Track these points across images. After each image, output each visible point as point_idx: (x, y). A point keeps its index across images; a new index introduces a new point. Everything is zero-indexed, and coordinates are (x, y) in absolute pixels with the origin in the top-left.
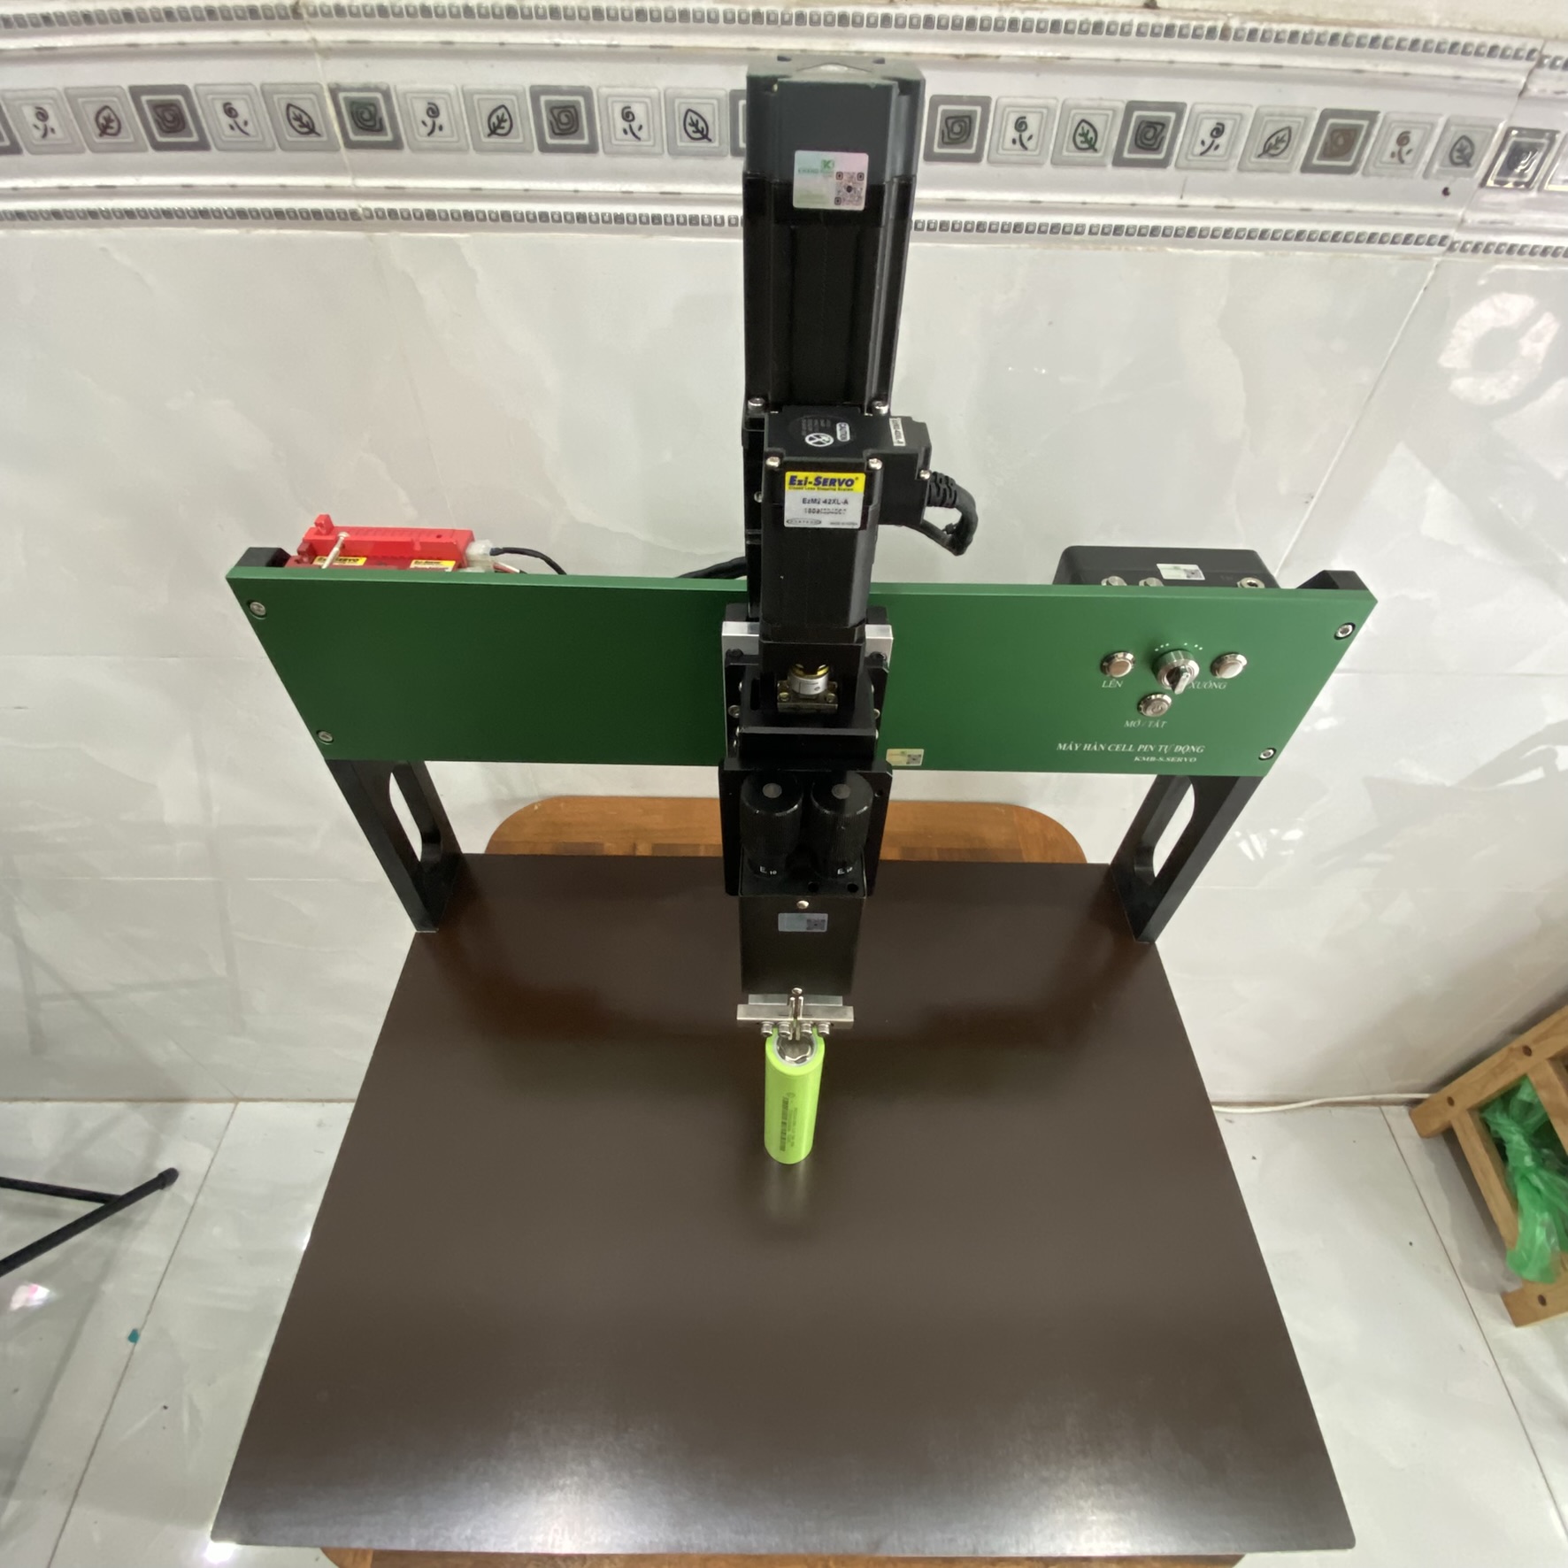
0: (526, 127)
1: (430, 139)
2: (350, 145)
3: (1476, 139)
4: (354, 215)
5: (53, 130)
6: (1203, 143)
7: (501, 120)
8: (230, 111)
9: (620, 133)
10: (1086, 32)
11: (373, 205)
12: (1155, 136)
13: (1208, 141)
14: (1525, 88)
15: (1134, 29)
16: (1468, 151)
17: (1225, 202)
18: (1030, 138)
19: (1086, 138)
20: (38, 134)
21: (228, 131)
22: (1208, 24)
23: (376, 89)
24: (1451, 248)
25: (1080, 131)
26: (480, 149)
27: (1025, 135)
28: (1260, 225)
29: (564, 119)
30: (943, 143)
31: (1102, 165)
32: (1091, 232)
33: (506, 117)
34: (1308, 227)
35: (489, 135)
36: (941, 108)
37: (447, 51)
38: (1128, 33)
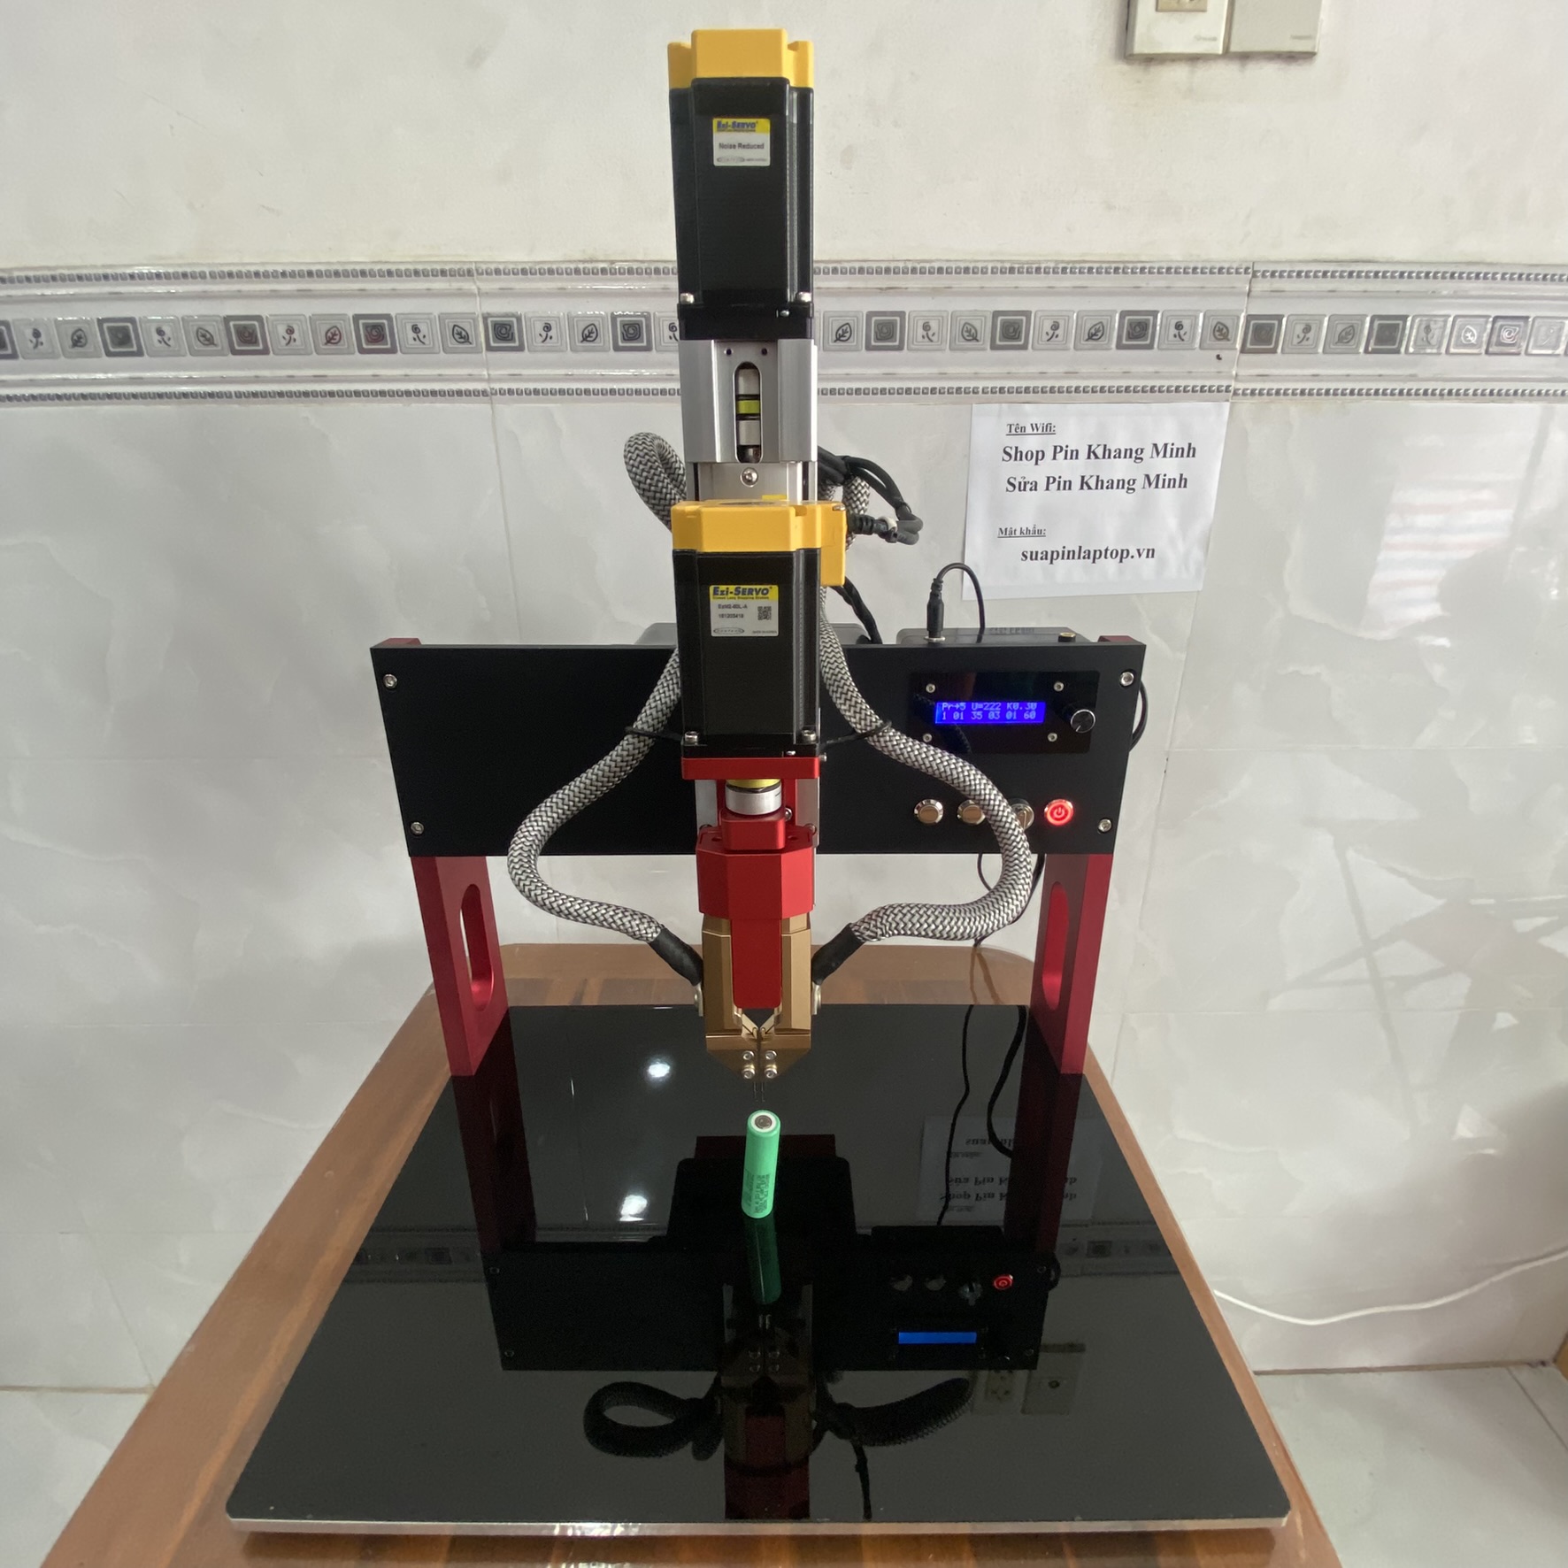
0: (607, 335)
1: (542, 344)
2: (489, 348)
3: (1229, 323)
4: (484, 393)
5: (295, 340)
6: (1047, 334)
7: (590, 333)
8: (416, 329)
9: (667, 339)
10: (960, 273)
11: (497, 386)
12: (1015, 331)
13: (1051, 332)
14: (1250, 291)
15: (990, 271)
16: (1225, 330)
17: (1071, 370)
18: (933, 334)
19: (971, 335)
20: (284, 342)
21: (412, 342)
22: (1034, 266)
23: (513, 315)
24: (1235, 393)
25: (965, 329)
26: (574, 350)
27: (930, 333)
28: (1099, 383)
29: (631, 331)
30: (877, 339)
31: (984, 349)
32: (983, 392)
33: (594, 330)
34: (1132, 383)
35: (582, 342)
36: (874, 319)
37: (562, 293)
38: (986, 273)
